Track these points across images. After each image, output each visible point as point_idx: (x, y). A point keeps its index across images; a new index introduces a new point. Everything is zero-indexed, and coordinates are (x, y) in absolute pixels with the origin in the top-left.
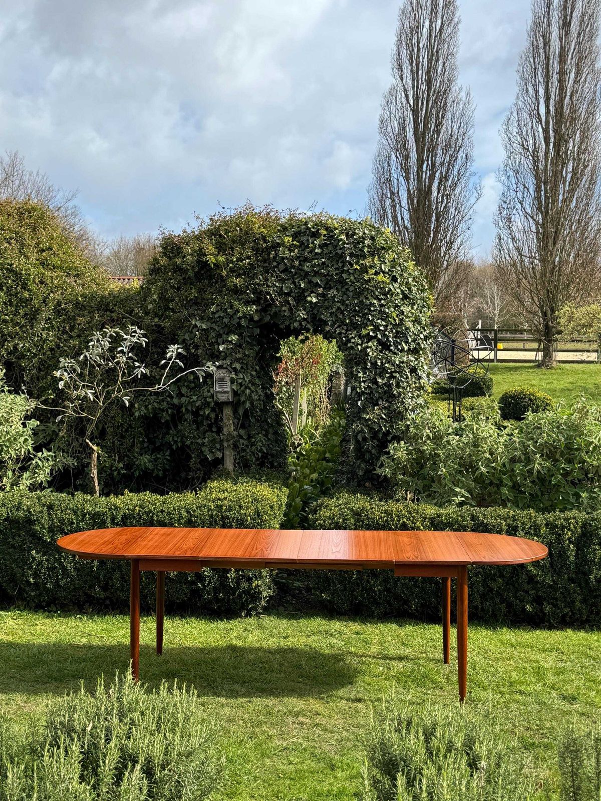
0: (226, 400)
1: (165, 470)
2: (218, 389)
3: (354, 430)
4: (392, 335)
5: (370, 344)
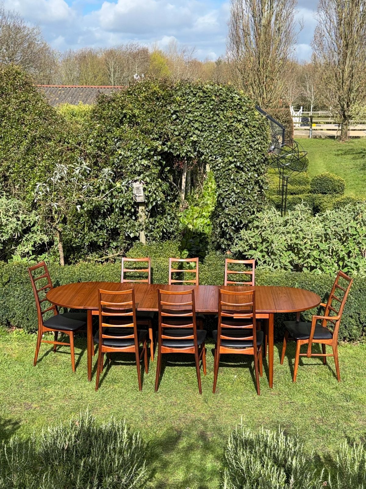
0: (141, 201)
2: (136, 194)
3: (220, 221)
4: (244, 161)
5: (230, 167)
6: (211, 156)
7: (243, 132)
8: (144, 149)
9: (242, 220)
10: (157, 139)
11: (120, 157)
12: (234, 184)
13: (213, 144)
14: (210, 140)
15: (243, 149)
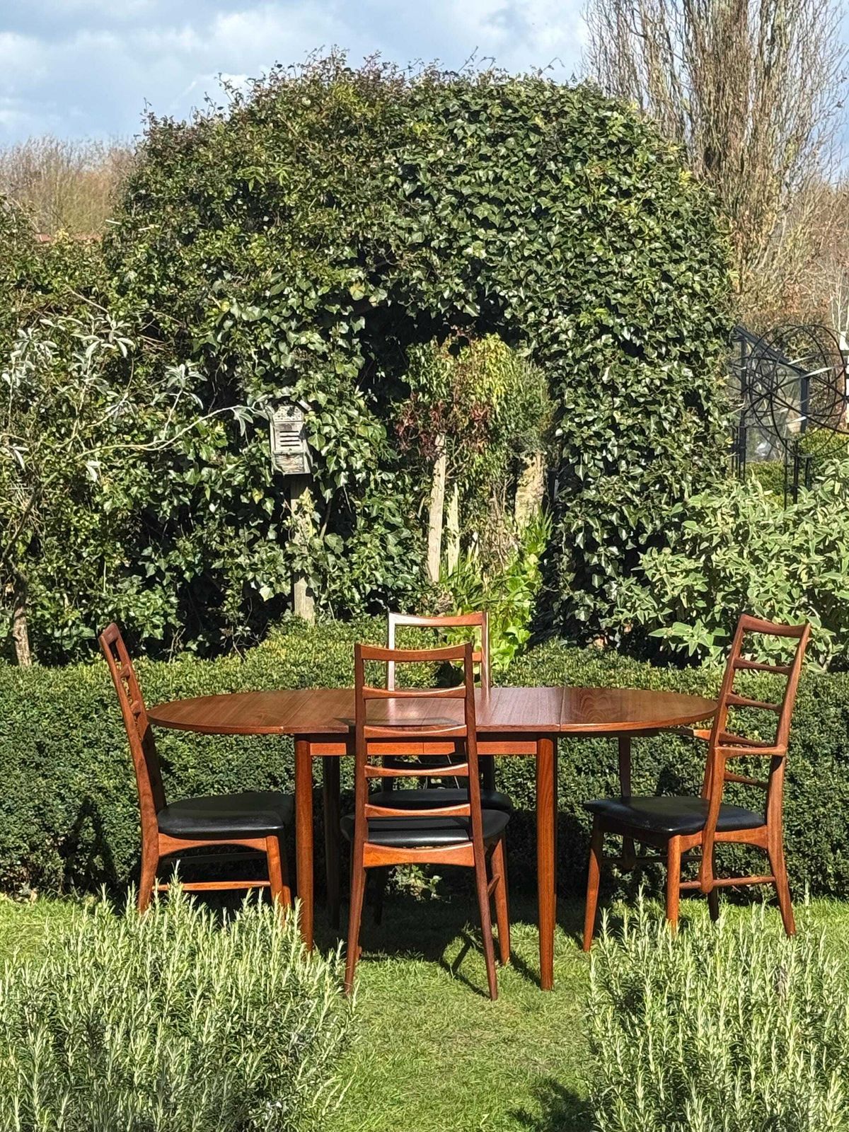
0: (298, 472)
1: (168, 628)
2: (279, 449)
3: (569, 528)
4: (645, 326)
5: (599, 343)
6: (533, 309)
7: (641, 230)
8: (306, 294)
9: (643, 521)
10: (352, 263)
11: (228, 323)
12: (613, 402)
13: (540, 269)
14: (530, 257)
15: (640, 285)
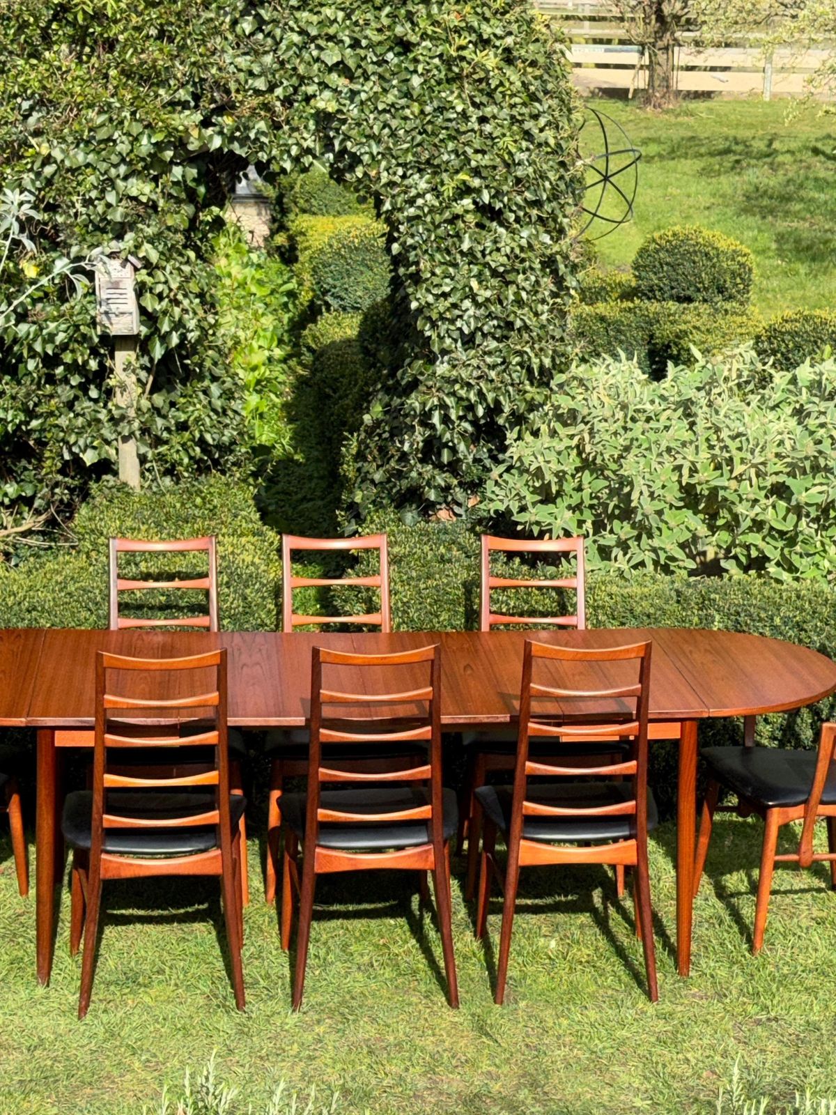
0: (125, 332)
3: (424, 404)
4: (505, 188)
5: (458, 209)
7: (501, 84)
8: (136, 139)
9: (501, 398)
10: (185, 105)
11: (49, 170)
12: (470, 271)
13: (394, 123)
14: (384, 111)
15: (500, 145)
